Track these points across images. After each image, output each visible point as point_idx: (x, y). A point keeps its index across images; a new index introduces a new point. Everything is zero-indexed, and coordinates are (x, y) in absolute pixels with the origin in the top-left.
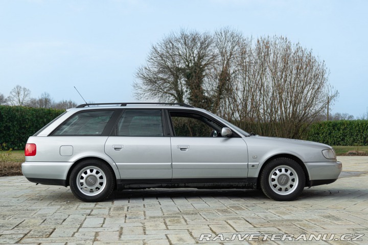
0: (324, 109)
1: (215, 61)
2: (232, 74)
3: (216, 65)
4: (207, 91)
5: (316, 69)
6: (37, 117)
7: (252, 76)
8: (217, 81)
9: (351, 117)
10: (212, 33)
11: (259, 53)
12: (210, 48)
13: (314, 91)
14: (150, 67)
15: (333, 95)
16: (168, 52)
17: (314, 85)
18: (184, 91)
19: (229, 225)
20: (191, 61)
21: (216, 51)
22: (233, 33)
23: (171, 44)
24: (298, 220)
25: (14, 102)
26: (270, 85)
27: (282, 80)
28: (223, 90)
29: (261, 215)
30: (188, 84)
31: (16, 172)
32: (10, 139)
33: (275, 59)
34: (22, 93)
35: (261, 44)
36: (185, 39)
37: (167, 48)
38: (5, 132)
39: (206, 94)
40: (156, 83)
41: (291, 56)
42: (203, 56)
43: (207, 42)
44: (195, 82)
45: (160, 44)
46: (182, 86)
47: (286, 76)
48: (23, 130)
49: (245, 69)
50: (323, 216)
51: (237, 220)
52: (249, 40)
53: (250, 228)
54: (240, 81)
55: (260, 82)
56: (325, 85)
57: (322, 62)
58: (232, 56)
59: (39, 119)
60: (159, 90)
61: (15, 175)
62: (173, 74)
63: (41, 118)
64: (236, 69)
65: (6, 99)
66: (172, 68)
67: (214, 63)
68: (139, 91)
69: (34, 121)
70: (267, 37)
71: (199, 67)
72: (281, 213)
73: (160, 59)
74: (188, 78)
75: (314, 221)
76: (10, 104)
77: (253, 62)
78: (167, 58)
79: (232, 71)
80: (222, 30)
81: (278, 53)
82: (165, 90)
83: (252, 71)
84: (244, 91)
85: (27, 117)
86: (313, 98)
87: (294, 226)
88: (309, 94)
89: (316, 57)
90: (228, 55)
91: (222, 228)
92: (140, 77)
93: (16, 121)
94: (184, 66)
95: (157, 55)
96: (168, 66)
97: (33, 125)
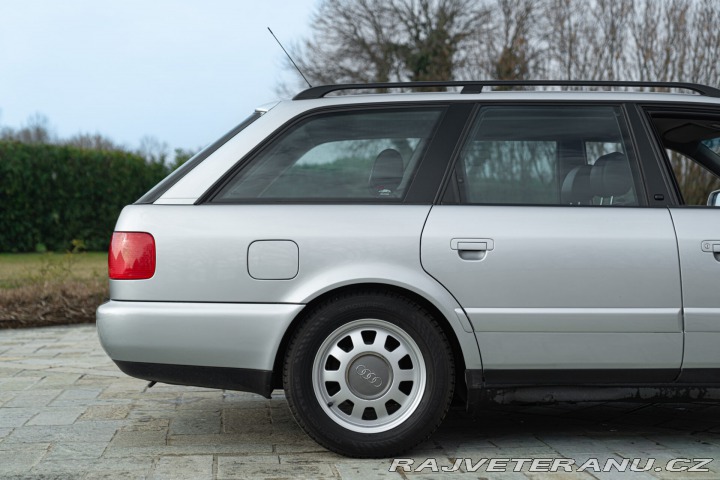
6: (35, 166)
42: (453, 13)
62: (373, 58)
66: (372, 45)
71: (444, 42)
73: (343, 20)
74: (417, 70)
85: (9, 166)
90: (520, 8)
94: (407, 38)
95: (334, 11)
96: (363, 40)
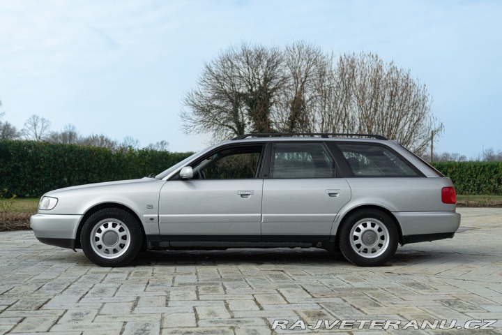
0: (425, 146)
1: (286, 85)
2: (307, 102)
3: (287, 90)
4: (276, 123)
5: (415, 96)
7: (334, 104)
8: (289, 110)
9: (462, 157)
10: (282, 49)
11: (342, 75)
12: (279, 67)
13: (412, 123)
14: (202, 91)
15: (437, 128)
16: (225, 73)
17: (412, 116)
18: (246, 122)
19: (281, 294)
20: (255, 84)
21: (288, 72)
22: (308, 48)
23: (229, 63)
24: (372, 289)
25: (29, 136)
26: (356, 116)
27: (372, 109)
28: (296, 122)
29: (325, 282)
30: (251, 114)
31: (21, 225)
32: (20, 183)
33: (362, 83)
34: (39, 124)
35: (345, 64)
36: (247, 56)
37: (224, 67)
38: (13, 175)
39: (275, 128)
40: (209, 112)
41: (383, 79)
42: (271, 78)
43: (275, 60)
44: (260, 111)
45: (216, 63)
46: (243, 117)
47: (377, 104)
48: (37, 172)
49: (325, 95)
50: (406, 284)
51: (293, 289)
52: (330, 57)
53: (307, 299)
54: (317, 109)
55: (343, 112)
56: (427, 115)
57: (423, 86)
58: (308, 79)
59: (57, 157)
60: (214, 121)
61: (20, 230)
62: (231, 101)
63: (60, 156)
64: (313, 94)
65: (19, 133)
66: (230, 93)
67: (284, 87)
68: (189, 123)
69: (52, 160)
70: (352, 54)
71: (266, 92)
72: (351, 280)
73: (216, 81)
74: (251, 106)
75: (392, 289)
76: (23, 138)
77: (335, 86)
78: (224, 80)
79: (307, 98)
80: (295, 45)
81: (366, 75)
82: (222, 122)
83: (333, 98)
84: (323, 123)
86: (411, 133)
87: (365, 297)
88: (406, 128)
89: (415, 80)
90: (302, 76)
91: (270, 298)
92: (190, 104)
93: (28, 159)
94: (247, 90)
95: (211, 76)
96: (225, 91)
97: (50, 165)
